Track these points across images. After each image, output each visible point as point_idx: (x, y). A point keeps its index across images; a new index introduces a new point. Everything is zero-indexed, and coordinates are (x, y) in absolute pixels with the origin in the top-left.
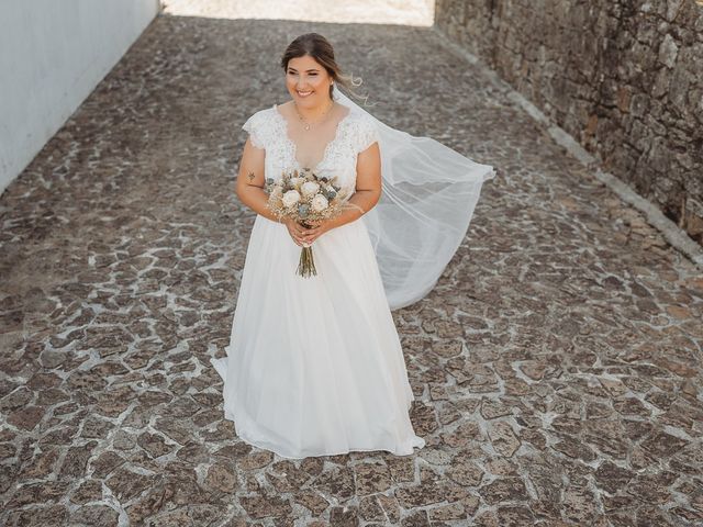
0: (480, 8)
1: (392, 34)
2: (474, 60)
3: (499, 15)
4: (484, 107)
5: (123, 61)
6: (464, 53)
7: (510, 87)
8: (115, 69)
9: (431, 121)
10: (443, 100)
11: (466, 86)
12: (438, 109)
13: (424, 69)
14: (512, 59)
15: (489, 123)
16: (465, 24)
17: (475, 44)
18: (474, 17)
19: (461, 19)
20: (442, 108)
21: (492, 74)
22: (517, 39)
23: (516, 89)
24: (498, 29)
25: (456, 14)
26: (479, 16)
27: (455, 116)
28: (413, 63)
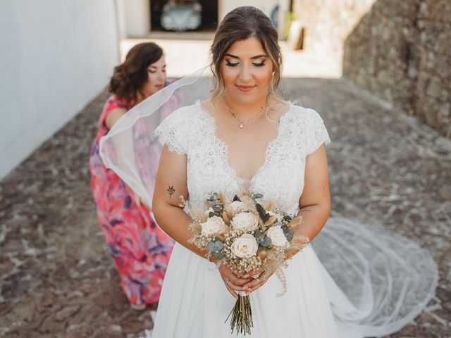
0: (394, 62)
1: (309, 85)
2: (388, 106)
3: (417, 67)
4: (419, 158)
5: (78, 117)
6: (375, 99)
7: (435, 133)
8: (69, 124)
9: (370, 176)
10: (375, 150)
11: (390, 133)
12: (374, 162)
13: (345, 116)
14: (436, 107)
15: (434, 177)
16: (375, 75)
17: (388, 92)
18: (385, 68)
19: (371, 70)
20: (378, 159)
21: (411, 120)
22: (442, 88)
23: (444, 135)
24: (416, 79)
25: (365, 66)
26: (392, 67)
27: (395, 169)
28: (333, 110)
